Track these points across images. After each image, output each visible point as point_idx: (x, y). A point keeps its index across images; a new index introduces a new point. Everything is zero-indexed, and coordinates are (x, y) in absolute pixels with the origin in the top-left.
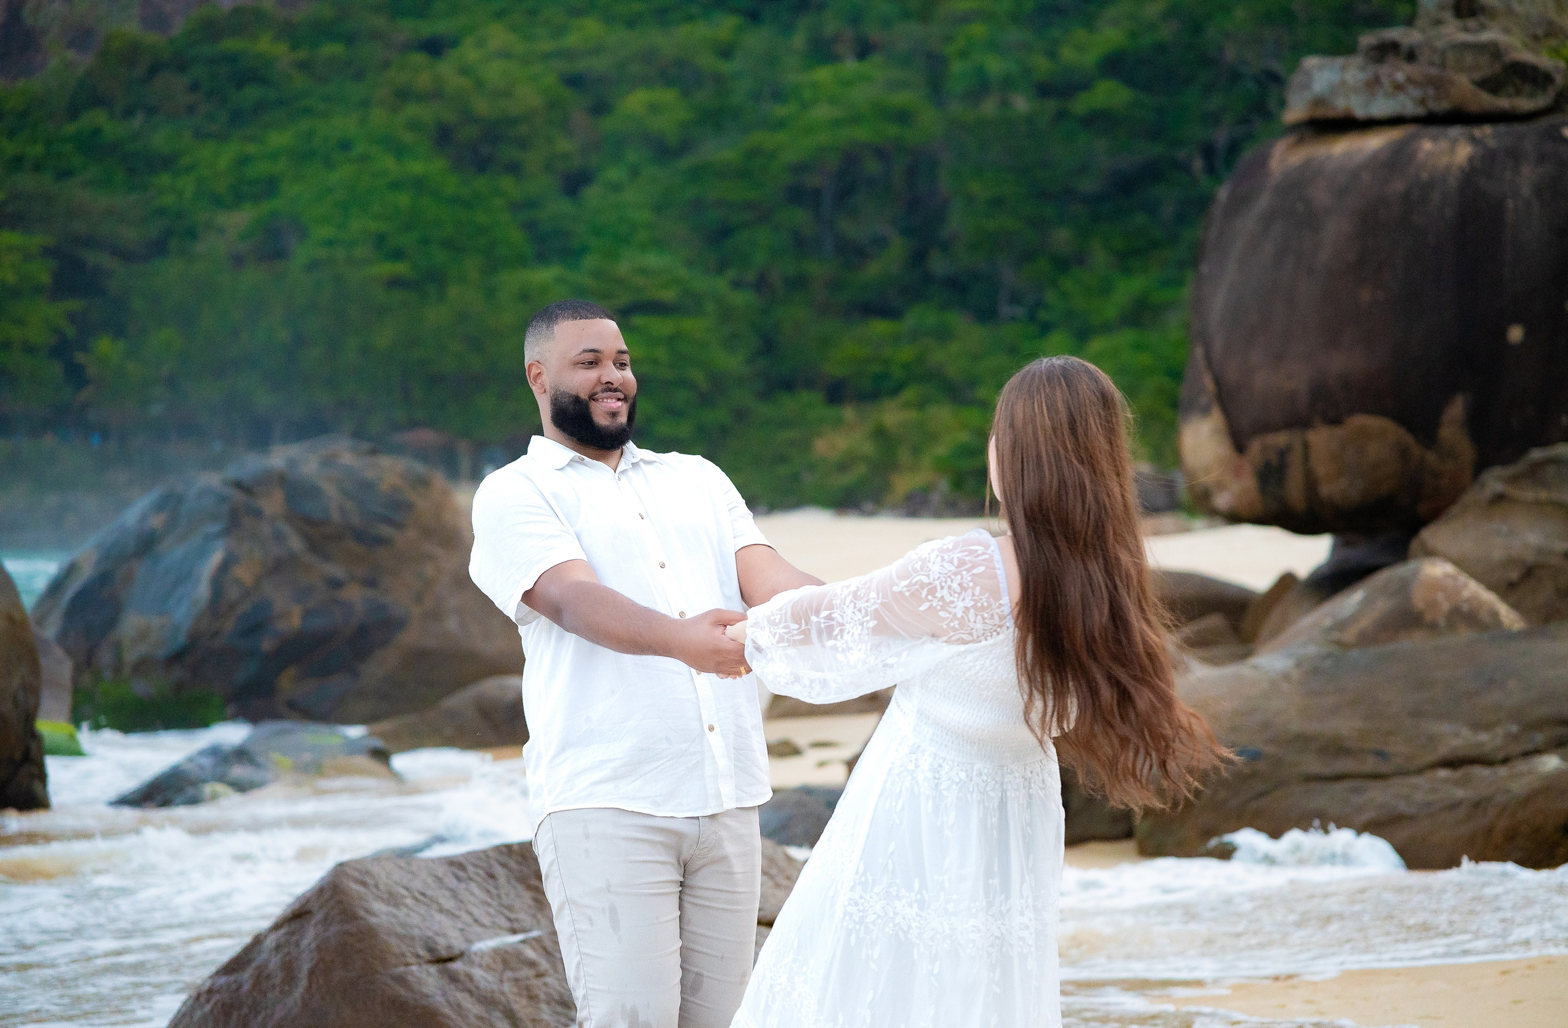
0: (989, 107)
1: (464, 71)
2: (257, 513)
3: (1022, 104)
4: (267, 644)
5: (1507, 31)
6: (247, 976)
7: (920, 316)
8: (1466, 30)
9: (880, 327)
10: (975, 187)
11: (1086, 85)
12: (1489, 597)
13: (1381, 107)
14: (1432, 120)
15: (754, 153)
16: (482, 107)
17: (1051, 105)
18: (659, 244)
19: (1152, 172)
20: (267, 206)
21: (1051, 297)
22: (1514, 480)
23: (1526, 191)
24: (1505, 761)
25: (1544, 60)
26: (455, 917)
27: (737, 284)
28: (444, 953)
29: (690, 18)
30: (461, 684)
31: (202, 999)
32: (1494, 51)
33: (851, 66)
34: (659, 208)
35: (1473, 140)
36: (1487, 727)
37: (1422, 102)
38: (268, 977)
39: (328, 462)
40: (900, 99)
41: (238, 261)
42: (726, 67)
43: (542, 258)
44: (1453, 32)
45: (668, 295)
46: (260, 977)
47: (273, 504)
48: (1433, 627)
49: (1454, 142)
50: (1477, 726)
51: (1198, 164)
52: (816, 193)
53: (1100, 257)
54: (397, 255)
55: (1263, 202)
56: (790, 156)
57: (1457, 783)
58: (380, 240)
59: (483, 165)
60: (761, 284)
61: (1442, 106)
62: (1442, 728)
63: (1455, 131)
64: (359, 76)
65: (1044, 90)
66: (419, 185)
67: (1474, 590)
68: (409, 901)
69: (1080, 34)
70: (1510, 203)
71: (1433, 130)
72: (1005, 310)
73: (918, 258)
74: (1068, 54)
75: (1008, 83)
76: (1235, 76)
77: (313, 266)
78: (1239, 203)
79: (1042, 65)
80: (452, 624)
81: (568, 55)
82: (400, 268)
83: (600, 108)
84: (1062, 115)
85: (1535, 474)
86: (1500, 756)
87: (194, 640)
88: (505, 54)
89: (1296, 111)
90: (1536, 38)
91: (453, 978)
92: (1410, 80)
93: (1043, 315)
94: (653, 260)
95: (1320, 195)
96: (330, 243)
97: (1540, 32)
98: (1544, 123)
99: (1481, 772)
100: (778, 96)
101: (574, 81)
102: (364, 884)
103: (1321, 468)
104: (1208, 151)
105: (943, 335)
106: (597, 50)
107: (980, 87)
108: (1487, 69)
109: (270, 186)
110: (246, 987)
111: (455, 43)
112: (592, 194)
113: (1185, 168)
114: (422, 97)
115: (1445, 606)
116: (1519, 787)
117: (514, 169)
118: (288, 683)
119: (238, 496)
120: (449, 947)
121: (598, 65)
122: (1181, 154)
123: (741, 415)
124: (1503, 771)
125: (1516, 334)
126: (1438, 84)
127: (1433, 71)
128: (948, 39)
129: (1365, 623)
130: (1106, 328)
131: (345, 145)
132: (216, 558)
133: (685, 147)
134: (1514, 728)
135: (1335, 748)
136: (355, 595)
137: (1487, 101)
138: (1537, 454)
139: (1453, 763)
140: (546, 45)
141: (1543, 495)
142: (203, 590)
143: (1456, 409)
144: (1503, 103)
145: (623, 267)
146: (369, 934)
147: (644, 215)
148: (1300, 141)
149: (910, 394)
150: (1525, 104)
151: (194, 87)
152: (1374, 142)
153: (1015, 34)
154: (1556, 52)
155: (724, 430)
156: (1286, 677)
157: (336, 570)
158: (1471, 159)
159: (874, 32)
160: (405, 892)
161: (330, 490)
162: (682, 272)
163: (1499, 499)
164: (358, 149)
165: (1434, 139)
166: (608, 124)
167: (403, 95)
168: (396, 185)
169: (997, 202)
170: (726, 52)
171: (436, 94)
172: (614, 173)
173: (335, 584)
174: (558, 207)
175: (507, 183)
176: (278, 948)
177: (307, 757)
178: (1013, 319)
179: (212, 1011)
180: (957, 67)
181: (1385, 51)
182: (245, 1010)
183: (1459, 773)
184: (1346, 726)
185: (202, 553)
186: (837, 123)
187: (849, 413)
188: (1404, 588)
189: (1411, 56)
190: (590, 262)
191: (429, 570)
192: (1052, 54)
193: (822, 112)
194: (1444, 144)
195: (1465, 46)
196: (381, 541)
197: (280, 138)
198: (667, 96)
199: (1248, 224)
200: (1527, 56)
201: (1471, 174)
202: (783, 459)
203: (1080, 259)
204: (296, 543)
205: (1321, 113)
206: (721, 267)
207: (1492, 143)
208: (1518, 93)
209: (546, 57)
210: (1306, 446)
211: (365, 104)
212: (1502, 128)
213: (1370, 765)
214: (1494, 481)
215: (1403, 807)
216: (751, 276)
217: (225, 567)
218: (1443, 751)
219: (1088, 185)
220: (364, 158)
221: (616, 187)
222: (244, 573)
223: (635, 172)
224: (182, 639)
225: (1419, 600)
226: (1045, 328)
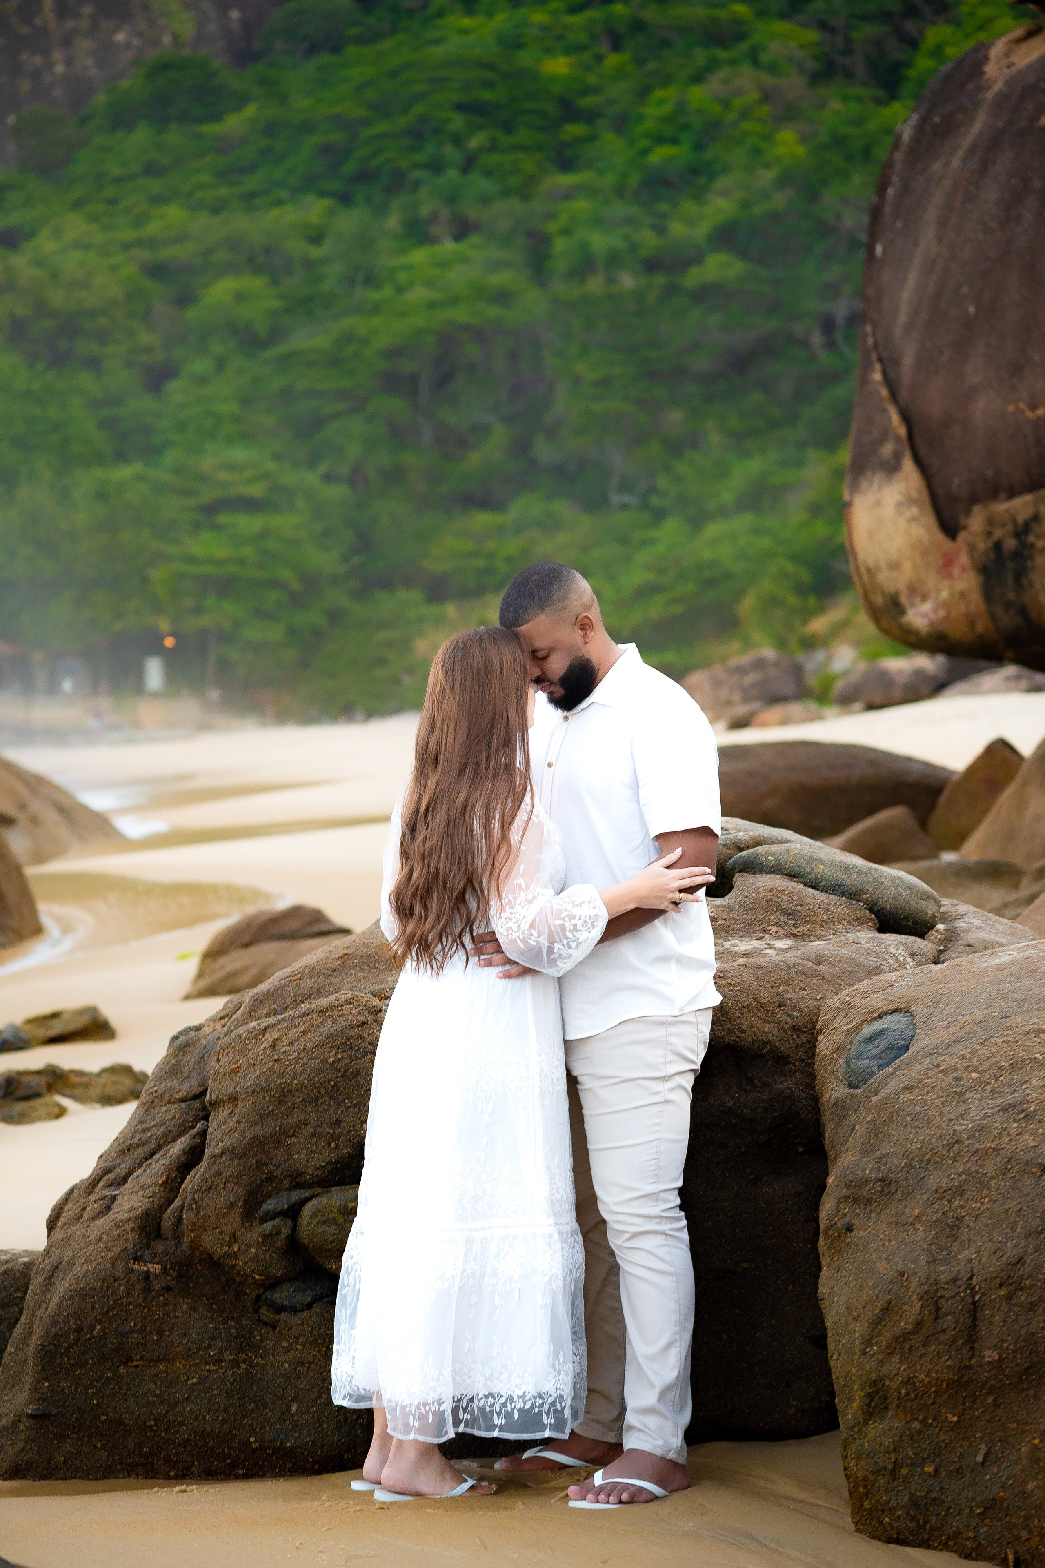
0: (595, 285)
1: (39, 263)
3: (628, 281)
7: (526, 506)
9: (483, 519)
10: (580, 367)
11: (697, 259)
15: (348, 338)
16: (57, 298)
17: (660, 280)
18: (245, 437)
19: (768, 348)
21: (662, 482)
27: (328, 478)
29: (279, 203)
33: (448, 247)
34: (246, 402)
40: (500, 278)
42: (316, 252)
43: (120, 457)
45: (256, 491)
51: (817, 338)
52: (413, 379)
53: (715, 439)
56: (383, 341)
59: (61, 361)
60: (355, 477)
65: (652, 265)
69: (689, 207)
72: (616, 498)
73: (521, 446)
74: (677, 228)
75: (613, 261)
79: (648, 239)
81: (152, 244)
83: (185, 299)
84: (671, 290)
88: (82, 245)
93: (655, 501)
94: (240, 454)
100: (371, 280)
101: (157, 271)
104: (828, 325)
105: (551, 526)
106: (181, 238)
107: (585, 265)
111: (31, 235)
112: (176, 389)
113: (805, 344)
117: (93, 363)
121: (180, 253)
122: (799, 328)
123: (335, 616)
128: (551, 216)
130: (723, 512)
133: (275, 335)
140: (128, 235)
145: (207, 463)
147: (229, 408)
153: (621, 209)
155: (318, 633)
159: (472, 212)
162: (271, 466)
166: (192, 314)
169: (605, 382)
170: (316, 238)
171: (8, 287)
172: (201, 365)
174: (141, 403)
175: (85, 379)
178: (624, 507)
180: (560, 245)
186: (433, 305)
187: (450, 610)
190: (171, 457)
192: (660, 230)
193: (419, 294)
198: (258, 283)
202: (382, 662)
203: (695, 441)
206: (313, 460)
209: (126, 247)
216: (345, 469)
219: (699, 363)
221: (203, 380)
223: (221, 364)
226: (659, 515)
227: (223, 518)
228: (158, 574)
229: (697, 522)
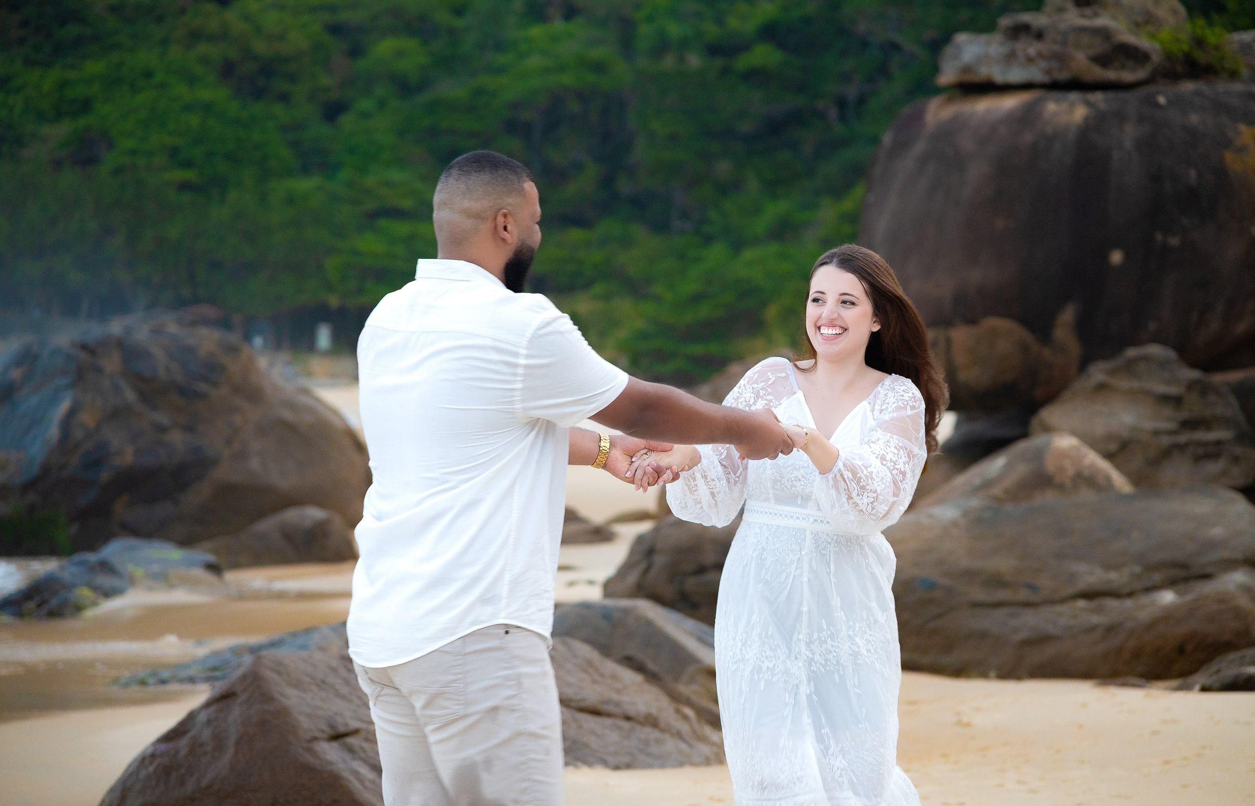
0: (669, 62)
1: (246, 18)
2: (99, 370)
3: (694, 61)
4: (105, 476)
5: (1114, 18)
6: (183, 744)
7: (608, 227)
8: (1083, 16)
9: (576, 235)
10: (656, 125)
11: (747, 47)
12: (1104, 465)
13: (1016, 75)
14: (1056, 86)
15: (479, 92)
16: (260, 47)
17: (719, 62)
18: (400, 162)
19: (797, 118)
20: (82, 122)
21: (713, 215)
22: (1112, 372)
23: (1128, 144)
24: (1130, 595)
25: (1143, 42)
26: (350, 701)
28: (342, 729)
30: (261, 514)
31: (147, 762)
32: (1104, 34)
33: (558, 25)
34: (401, 133)
35: (1089, 104)
36: (1117, 567)
37: (1048, 72)
38: (201, 745)
39: (157, 331)
40: (598, 53)
41: (57, 165)
42: (459, 23)
43: (305, 170)
44: (1073, 18)
45: (407, 203)
46: (196, 747)
47: (112, 363)
48: (1061, 487)
49: (1072, 105)
50: (1108, 567)
51: (833, 113)
52: (528, 126)
53: (753, 185)
54: (188, 164)
55: (920, 147)
56: (508, 96)
57: (1095, 611)
58: (173, 152)
59: (259, 94)
61: (1063, 76)
62: (1080, 568)
63: (1074, 96)
64: (160, 19)
65: (714, 50)
66: (207, 108)
67: (1093, 459)
68: (314, 688)
69: (742, 7)
70: (1116, 155)
71: (1057, 95)
72: (676, 224)
73: (607, 181)
74: (732, 21)
75: (684, 44)
76: (864, 45)
77: (118, 171)
78: (901, 146)
79: (711, 30)
80: (255, 464)
81: (331, 8)
82: (189, 175)
83: (356, 52)
84: (726, 71)
85: (1129, 368)
86: (1127, 590)
87: (46, 470)
89: (948, 76)
90: (1137, 25)
91: (351, 750)
92: (1040, 55)
93: (706, 229)
94: (395, 175)
95: (967, 144)
96: (133, 153)
97: (1139, 19)
98: (1142, 92)
99: (1111, 603)
100: (499, 46)
101: (335, 30)
102: (279, 673)
103: (960, 359)
104: (841, 103)
105: (626, 242)
106: (355, 5)
107: (662, 46)
108: (1100, 47)
109: (85, 106)
110: (183, 753)
112: (347, 120)
113: (822, 115)
114: (211, 38)
115: (1070, 471)
116: (1144, 615)
117: (284, 98)
118: (121, 509)
119: (83, 356)
120: (346, 725)
121: (356, 17)
122: (820, 105)
124: (1129, 603)
125: (1116, 257)
126: (1061, 59)
127: (1057, 48)
128: (638, 7)
129: (1009, 482)
130: (756, 241)
131: (148, 75)
132: (64, 406)
133: (423, 85)
134: (1137, 569)
135: (996, 581)
136: (177, 438)
137: (1099, 73)
138: (1131, 352)
139: (1090, 595)
141: (1135, 384)
142: (53, 432)
143: (1067, 316)
144: (1111, 75)
145: (370, 180)
146: (283, 713)
147: (388, 139)
148: (950, 100)
149: (599, 288)
150: (1128, 76)
151: (24, 24)
152: (1009, 103)
154: (1152, 36)
156: (955, 524)
157: (162, 418)
158: (1086, 119)
160: (308, 679)
161: (159, 355)
162: (418, 185)
163: (1101, 388)
164: (158, 78)
165: (1057, 101)
166: (362, 64)
167: (195, 36)
168: (188, 108)
169: (673, 138)
170: (460, 11)
171: (223, 36)
172: (366, 104)
173: (162, 429)
174: (319, 130)
175: (278, 109)
176: (209, 722)
177: (156, 568)
178: (683, 231)
179: (155, 771)
180: (644, 30)
181: (1019, 31)
182: (183, 771)
183: (1094, 604)
184: (1004, 564)
185: (53, 401)
186: (547, 71)
188: (1038, 455)
189: (1039, 35)
190: (345, 174)
191: (237, 419)
192: (720, 21)
193: (535, 61)
194: (1064, 106)
195: (1082, 30)
196: (200, 396)
197: (94, 67)
198: (410, 44)
199: (907, 163)
200: (1131, 39)
201: (1085, 131)
203: (735, 186)
204: (130, 395)
205: (969, 78)
207: (1102, 106)
208: (1123, 67)
209: (313, 10)
210: (949, 342)
211: (165, 42)
212: (1111, 95)
213: (1023, 595)
214: (1098, 373)
215: (1051, 629)
217: (72, 412)
218: (1082, 585)
219: (745, 127)
220: (163, 86)
221: (366, 116)
222: (87, 418)
223: (382, 104)
224: (35, 470)
225: (1050, 465)
226: (708, 240)
227: (382, 223)
228: (332, 263)
229: (738, 245)
